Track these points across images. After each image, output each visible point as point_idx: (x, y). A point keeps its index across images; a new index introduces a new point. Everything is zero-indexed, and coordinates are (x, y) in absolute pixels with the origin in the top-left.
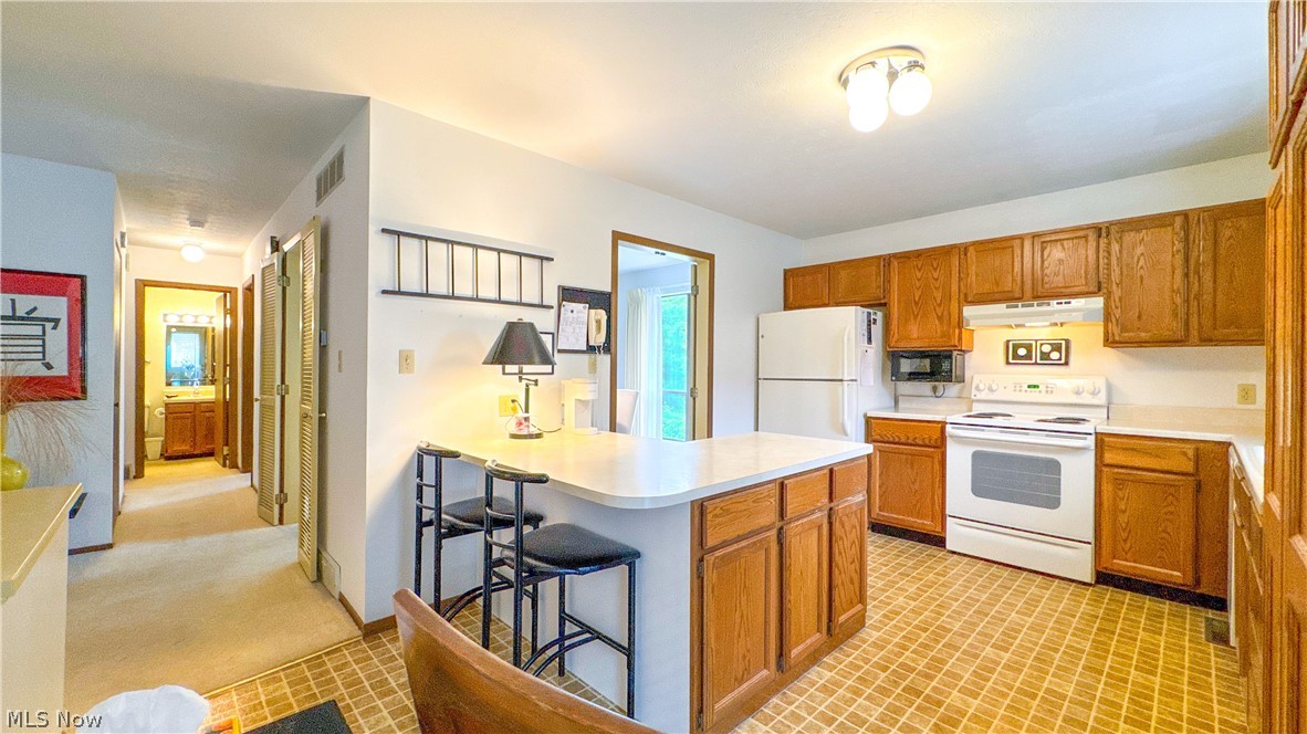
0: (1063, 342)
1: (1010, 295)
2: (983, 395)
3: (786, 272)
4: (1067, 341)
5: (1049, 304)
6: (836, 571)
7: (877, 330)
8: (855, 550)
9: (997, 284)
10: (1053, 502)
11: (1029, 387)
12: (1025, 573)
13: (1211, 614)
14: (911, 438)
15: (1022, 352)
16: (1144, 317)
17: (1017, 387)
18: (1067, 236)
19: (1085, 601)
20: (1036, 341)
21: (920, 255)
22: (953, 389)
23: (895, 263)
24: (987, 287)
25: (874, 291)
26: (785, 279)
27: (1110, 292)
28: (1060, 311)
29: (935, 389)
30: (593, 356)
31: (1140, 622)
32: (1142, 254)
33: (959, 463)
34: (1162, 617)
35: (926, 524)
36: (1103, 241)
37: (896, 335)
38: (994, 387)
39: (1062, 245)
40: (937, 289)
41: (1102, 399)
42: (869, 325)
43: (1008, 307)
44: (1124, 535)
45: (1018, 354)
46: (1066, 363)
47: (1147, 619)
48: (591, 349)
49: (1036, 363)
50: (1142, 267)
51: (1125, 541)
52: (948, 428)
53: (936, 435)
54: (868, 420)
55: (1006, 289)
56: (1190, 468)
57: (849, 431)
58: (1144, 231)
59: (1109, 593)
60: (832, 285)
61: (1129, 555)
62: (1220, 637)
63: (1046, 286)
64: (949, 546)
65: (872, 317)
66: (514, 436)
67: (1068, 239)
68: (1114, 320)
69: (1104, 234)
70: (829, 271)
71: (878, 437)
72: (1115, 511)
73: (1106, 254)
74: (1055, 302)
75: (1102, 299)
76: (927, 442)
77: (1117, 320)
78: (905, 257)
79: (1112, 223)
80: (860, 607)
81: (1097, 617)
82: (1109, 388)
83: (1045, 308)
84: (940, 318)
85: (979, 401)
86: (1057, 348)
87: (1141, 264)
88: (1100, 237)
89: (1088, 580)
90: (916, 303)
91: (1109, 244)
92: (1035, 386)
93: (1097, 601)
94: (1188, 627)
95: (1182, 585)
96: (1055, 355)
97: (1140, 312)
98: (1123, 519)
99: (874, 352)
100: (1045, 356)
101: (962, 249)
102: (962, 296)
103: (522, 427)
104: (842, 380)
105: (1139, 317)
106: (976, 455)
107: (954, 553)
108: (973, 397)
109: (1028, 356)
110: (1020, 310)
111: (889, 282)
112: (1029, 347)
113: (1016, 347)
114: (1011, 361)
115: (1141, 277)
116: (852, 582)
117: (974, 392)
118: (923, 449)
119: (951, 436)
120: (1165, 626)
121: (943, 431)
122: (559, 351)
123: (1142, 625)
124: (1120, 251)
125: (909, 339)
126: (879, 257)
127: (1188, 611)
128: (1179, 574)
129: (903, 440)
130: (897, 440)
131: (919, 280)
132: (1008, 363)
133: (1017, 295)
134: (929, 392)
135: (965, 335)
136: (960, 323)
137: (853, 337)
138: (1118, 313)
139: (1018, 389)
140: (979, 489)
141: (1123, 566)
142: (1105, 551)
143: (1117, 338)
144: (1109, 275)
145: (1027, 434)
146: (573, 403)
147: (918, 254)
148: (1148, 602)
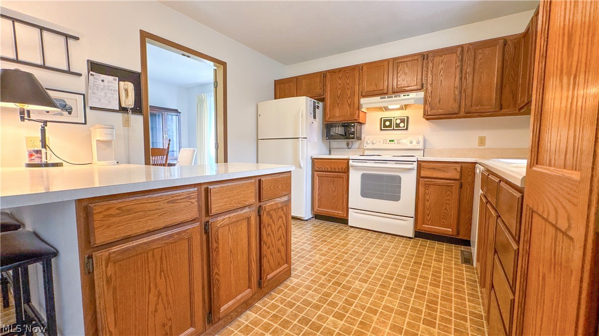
0: (406, 118)
1: (382, 92)
2: (369, 146)
3: (275, 81)
4: (408, 118)
5: (399, 96)
6: (264, 247)
7: (319, 112)
8: (281, 232)
9: (376, 85)
10: (397, 198)
11: (390, 141)
12: (384, 235)
13: (463, 248)
14: (333, 169)
15: (388, 123)
16: (441, 102)
17: (385, 141)
18: (409, 59)
19: (409, 247)
20: (394, 118)
21: (341, 71)
22: (356, 144)
23: (328, 76)
24: (372, 88)
25: (318, 91)
26: (275, 85)
27: (427, 89)
28: (404, 100)
29: (348, 144)
30: (126, 115)
31: (433, 256)
32: (442, 68)
33: (355, 180)
34: (443, 252)
35: (339, 213)
36: (425, 61)
37: (329, 115)
38: (374, 142)
39: (407, 64)
40: (348, 89)
41: (421, 146)
42: (314, 109)
43: (381, 98)
44: (428, 212)
45: (386, 125)
46: (407, 129)
47: (436, 254)
48: (123, 110)
49: (394, 129)
50: (442, 75)
51: (428, 215)
52: (350, 161)
53: (345, 166)
54: (314, 160)
55: (381, 89)
56: (458, 177)
57: (302, 165)
58: (444, 56)
59: (420, 241)
60: (298, 88)
61: (429, 223)
62: (468, 260)
63: (399, 86)
64: (350, 224)
65: (316, 104)
66: (29, 165)
67: (409, 61)
68: (428, 103)
69: (425, 58)
70: (296, 80)
71: (317, 169)
72: (425, 200)
73: (426, 69)
74: (402, 95)
75: (423, 92)
76: (340, 170)
77: (429, 104)
78: (333, 72)
79: (429, 52)
80: (286, 265)
81: (414, 255)
82: (425, 141)
83: (398, 98)
84: (349, 105)
85: (367, 149)
86: (402, 121)
87: (441, 74)
88: (424, 59)
89: (411, 236)
90: (338, 97)
91: (428, 63)
92: (393, 141)
93: (414, 247)
94: (454, 256)
95: (451, 235)
96: (402, 125)
97: (440, 99)
98: (427, 204)
99: (317, 124)
100: (398, 125)
101: (361, 67)
102: (360, 93)
103: (33, 158)
104: (298, 138)
105: (439, 102)
106: (363, 176)
107: (353, 227)
108: (365, 147)
109: (390, 126)
110: (387, 99)
111: (326, 86)
112: (390, 121)
113: (385, 121)
114: (382, 128)
115: (441, 80)
116: (279, 251)
117: (365, 145)
118: (339, 174)
119: (352, 166)
120: (444, 257)
121: (348, 163)
122: (91, 108)
123: (434, 258)
124: (433, 67)
125: (334, 117)
126: (320, 73)
127: (453, 248)
128: (450, 230)
129: (329, 170)
130: (326, 170)
131: (340, 84)
132: (381, 130)
133: (385, 92)
134: (345, 146)
135: (361, 114)
136: (359, 107)
137: (304, 114)
138: (429, 99)
139: (385, 142)
140: (364, 194)
141: (427, 227)
142: (420, 220)
143: (429, 113)
144: (427, 80)
145: (387, 163)
146: (95, 142)
147: (340, 70)
148: (437, 245)
